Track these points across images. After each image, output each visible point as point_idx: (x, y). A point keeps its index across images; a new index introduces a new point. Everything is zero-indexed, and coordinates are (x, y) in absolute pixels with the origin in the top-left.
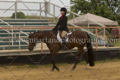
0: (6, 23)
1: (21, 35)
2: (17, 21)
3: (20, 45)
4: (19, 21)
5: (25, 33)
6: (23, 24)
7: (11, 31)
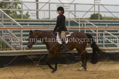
0: (91, 23)
1: (105, 34)
2: (100, 22)
3: (104, 44)
4: (103, 22)
5: (109, 33)
6: (106, 25)
7: (96, 31)
